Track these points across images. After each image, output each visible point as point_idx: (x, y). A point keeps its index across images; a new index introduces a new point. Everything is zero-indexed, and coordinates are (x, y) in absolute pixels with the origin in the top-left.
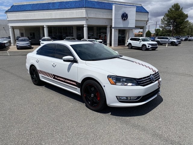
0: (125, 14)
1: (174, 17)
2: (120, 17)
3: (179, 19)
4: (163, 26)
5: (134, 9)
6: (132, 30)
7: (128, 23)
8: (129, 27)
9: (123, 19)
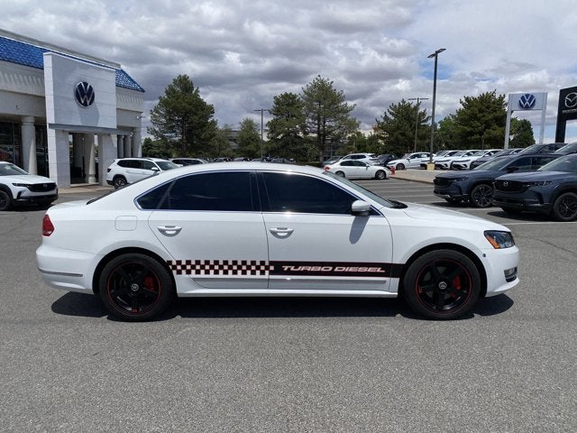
0: (86, 87)
1: (184, 108)
2: (72, 95)
3: (196, 114)
4: (157, 129)
5: (112, 78)
6: (109, 135)
7: (97, 115)
8: (99, 126)
9: (80, 102)
